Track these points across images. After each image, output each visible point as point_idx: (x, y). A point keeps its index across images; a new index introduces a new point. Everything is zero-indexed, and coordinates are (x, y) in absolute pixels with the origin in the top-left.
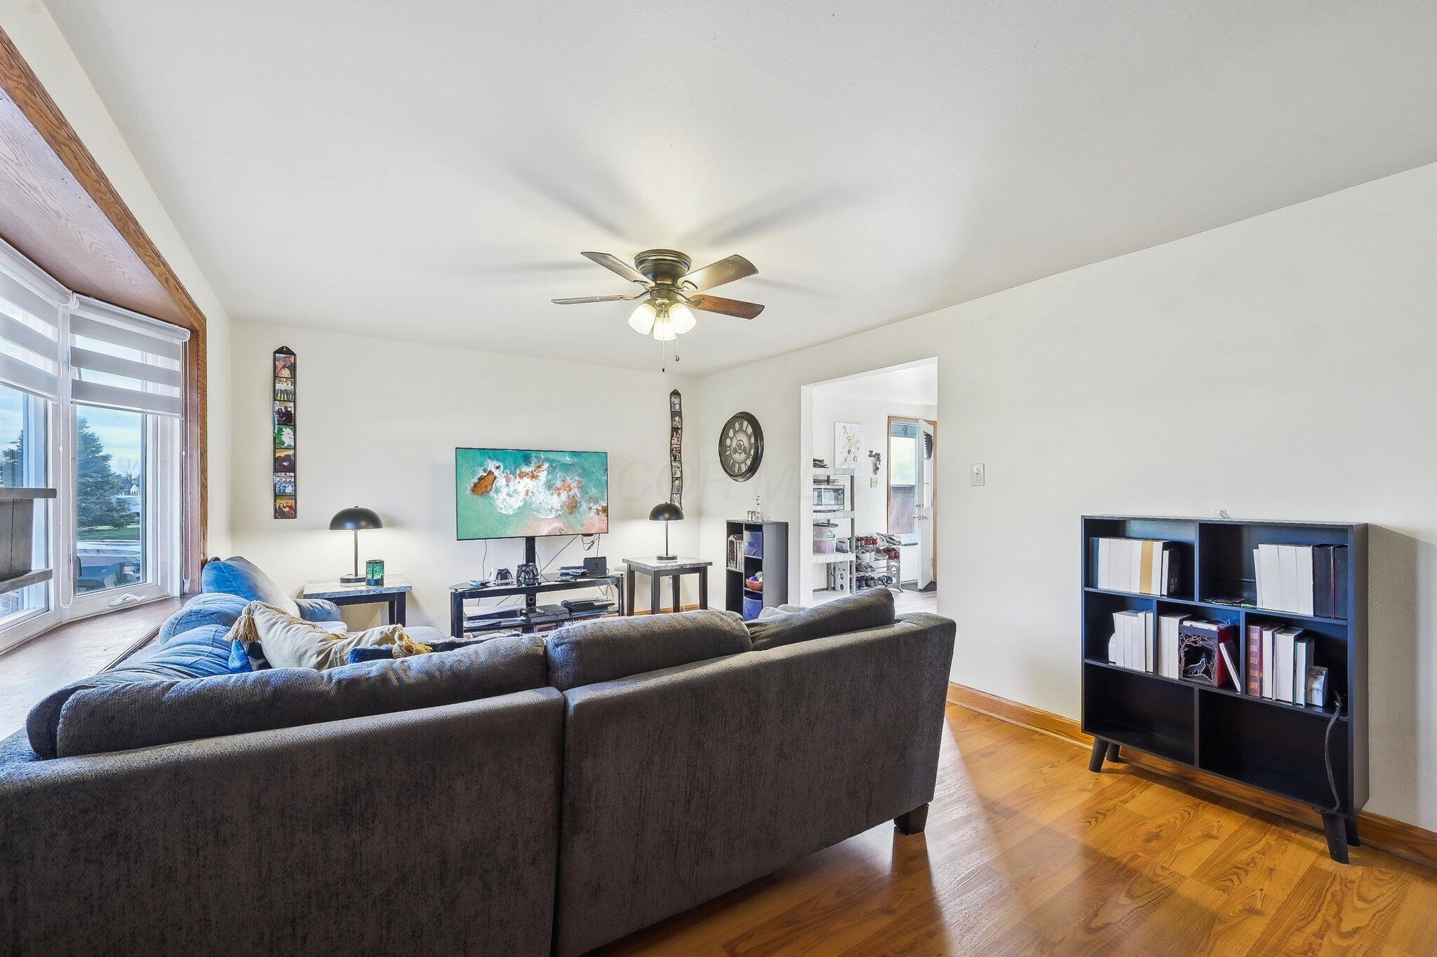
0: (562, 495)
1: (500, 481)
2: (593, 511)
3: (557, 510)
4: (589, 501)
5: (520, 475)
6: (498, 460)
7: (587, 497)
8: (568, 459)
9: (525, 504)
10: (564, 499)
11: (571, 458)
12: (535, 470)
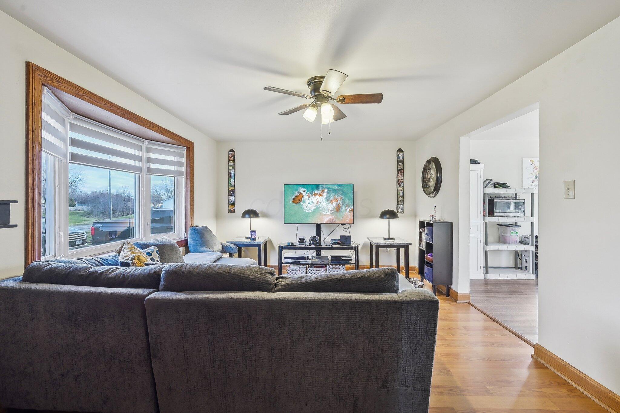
0: (333, 204)
1: (305, 198)
2: (348, 211)
3: (331, 211)
4: (346, 207)
5: (314, 195)
6: (304, 188)
7: (345, 204)
8: (336, 187)
9: (317, 208)
10: (334, 205)
11: (338, 187)
12: (321, 192)
